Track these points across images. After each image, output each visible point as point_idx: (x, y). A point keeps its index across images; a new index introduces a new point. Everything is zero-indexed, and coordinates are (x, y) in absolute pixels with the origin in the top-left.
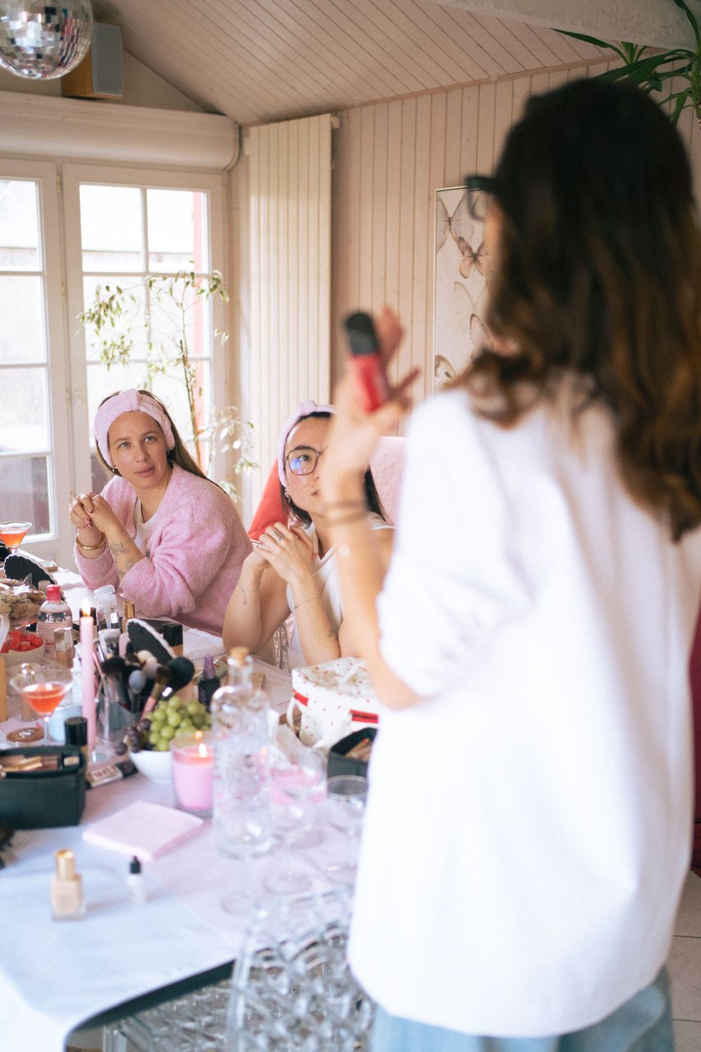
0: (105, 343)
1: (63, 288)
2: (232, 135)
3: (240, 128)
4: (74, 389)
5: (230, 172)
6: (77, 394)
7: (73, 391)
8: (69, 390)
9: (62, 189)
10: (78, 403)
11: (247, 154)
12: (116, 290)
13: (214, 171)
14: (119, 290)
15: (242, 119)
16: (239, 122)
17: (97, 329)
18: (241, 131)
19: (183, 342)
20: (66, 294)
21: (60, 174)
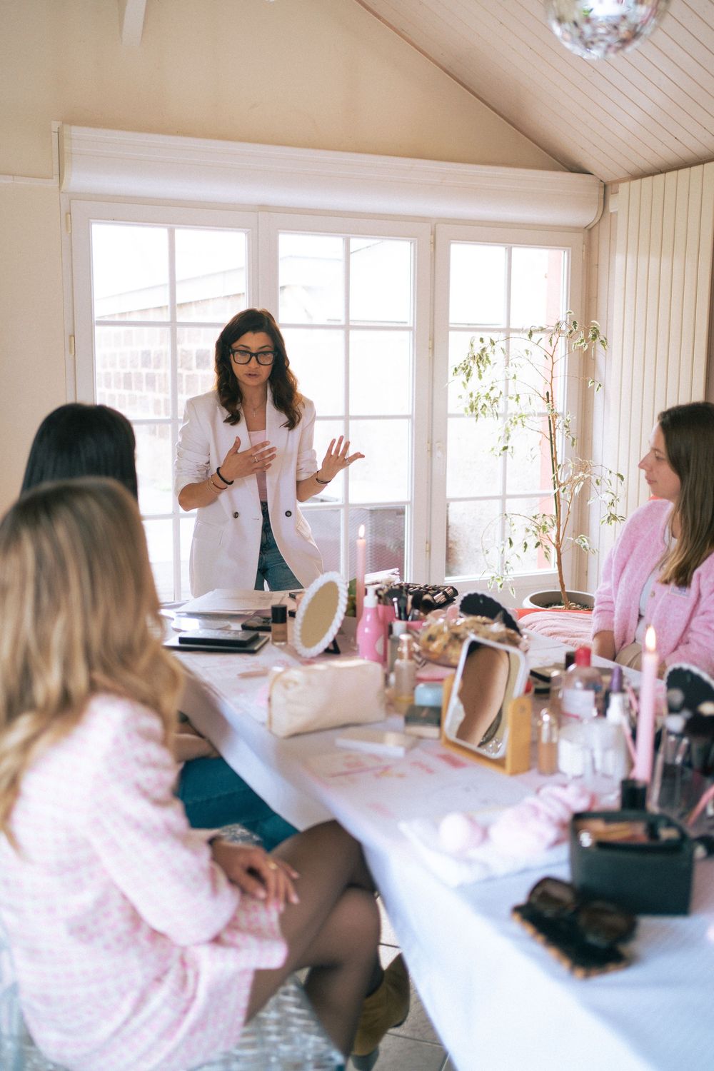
0: (471, 395)
1: (431, 342)
2: (597, 193)
3: (605, 186)
4: (435, 440)
5: (590, 230)
6: (438, 445)
7: (434, 442)
8: (430, 442)
9: (435, 247)
10: (438, 454)
11: (611, 211)
12: (489, 342)
13: (576, 229)
14: (493, 343)
15: (608, 177)
16: (605, 181)
17: (465, 382)
18: (606, 189)
19: (550, 394)
20: (432, 348)
21: (434, 233)
